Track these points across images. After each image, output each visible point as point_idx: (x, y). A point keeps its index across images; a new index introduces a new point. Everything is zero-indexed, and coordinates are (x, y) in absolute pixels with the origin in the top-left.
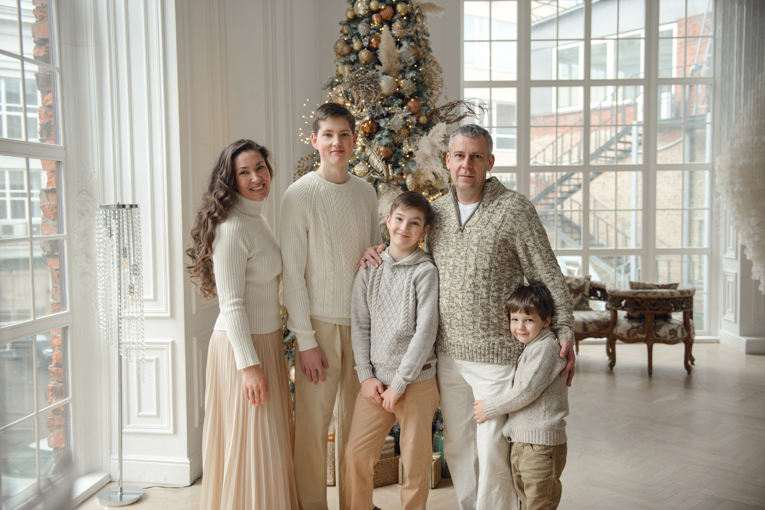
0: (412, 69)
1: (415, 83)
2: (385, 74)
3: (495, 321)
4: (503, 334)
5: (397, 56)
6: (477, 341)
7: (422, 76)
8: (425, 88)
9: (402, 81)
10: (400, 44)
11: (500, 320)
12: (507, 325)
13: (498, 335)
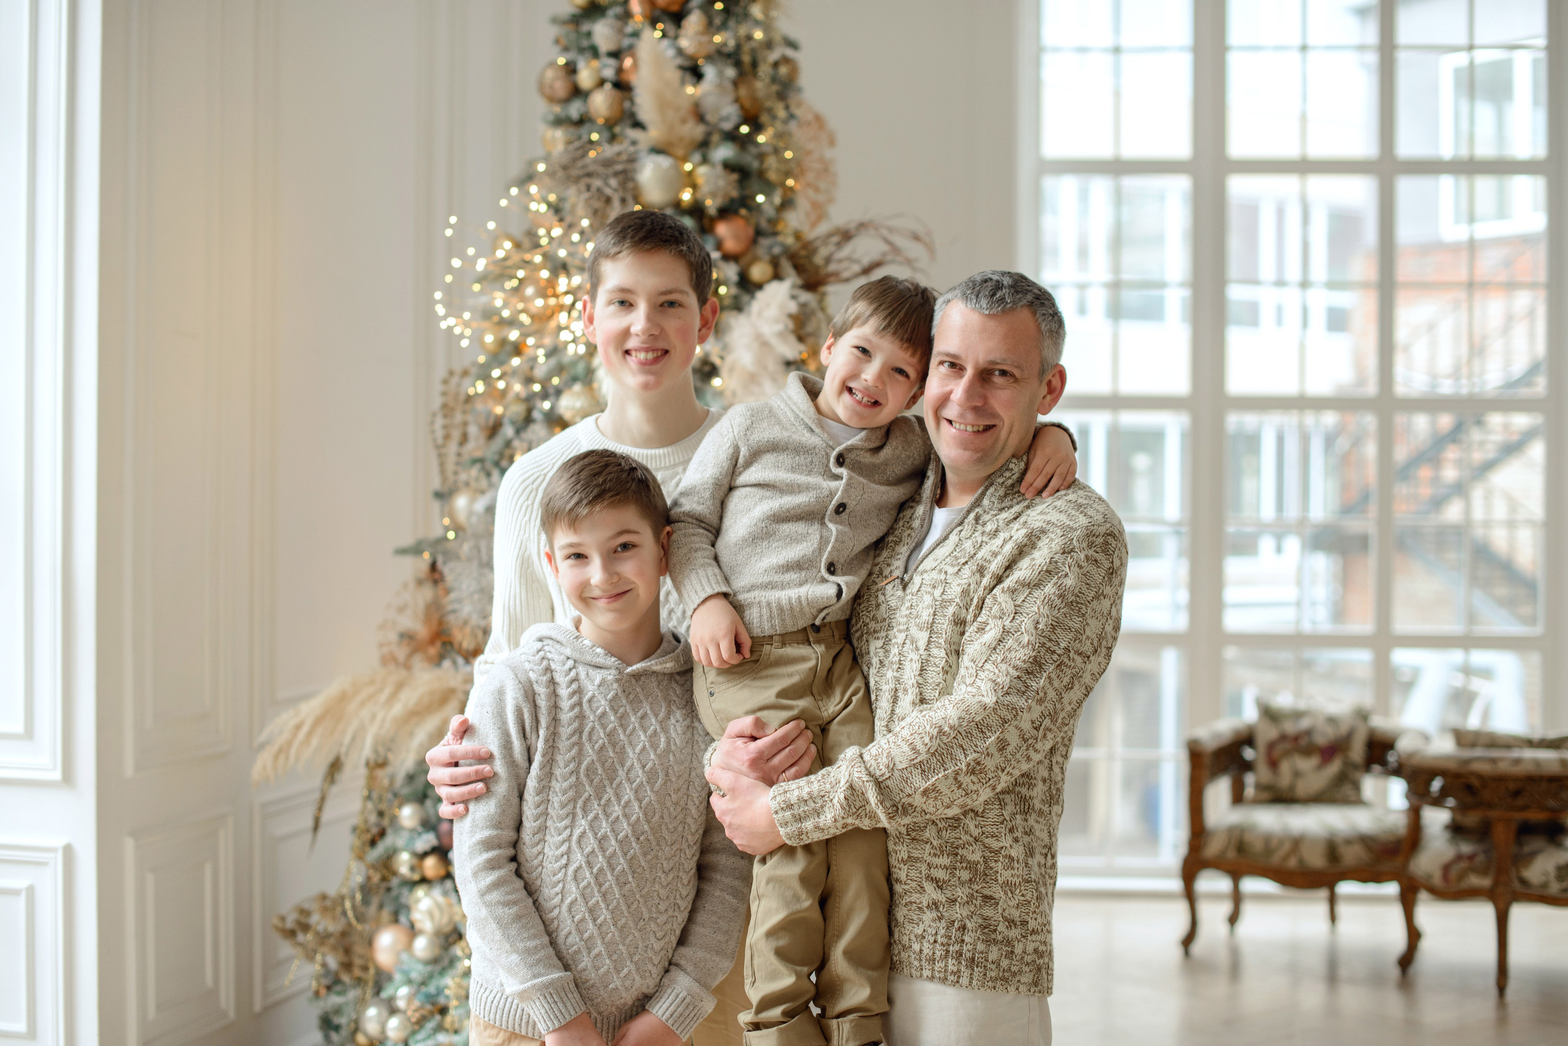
0: (732, 136)
1: (735, 177)
2: (657, 150)
3: (975, 855)
4: (997, 896)
5: (686, 105)
6: (915, 917)
7: (761, 157)
8: (768, 188)
9: (703, 170)
10: (696, 73)
11: (990, 852)
12: (1013, 868)
13: (979, 901)
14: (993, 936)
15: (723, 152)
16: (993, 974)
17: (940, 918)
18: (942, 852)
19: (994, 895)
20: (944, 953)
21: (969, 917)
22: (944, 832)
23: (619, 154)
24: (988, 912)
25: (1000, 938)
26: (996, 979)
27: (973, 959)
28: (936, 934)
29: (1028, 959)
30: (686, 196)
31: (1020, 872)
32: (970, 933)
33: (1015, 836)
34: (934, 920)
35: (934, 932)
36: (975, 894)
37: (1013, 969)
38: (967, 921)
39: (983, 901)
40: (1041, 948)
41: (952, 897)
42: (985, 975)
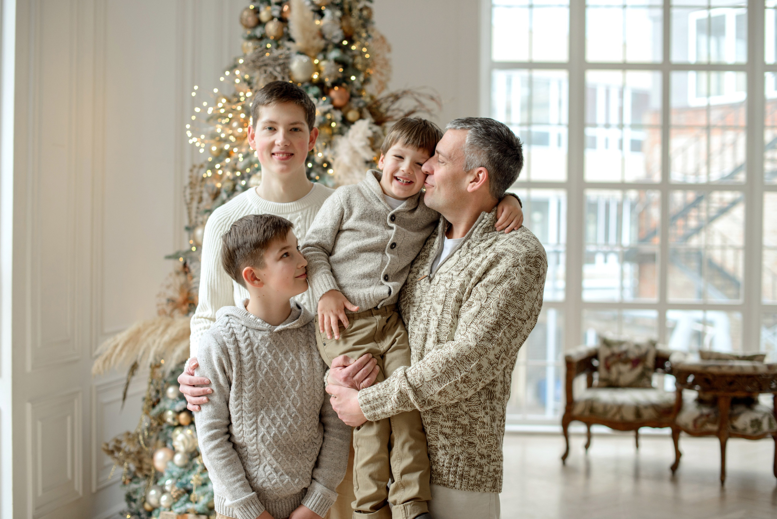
0: (339, 46)
1: (341, 67)
2: (301, 53)
4: (475, 442)
5: (316, 30)
7: (354, 57)
8: (357, 72)
9: (323, 63)
10: (320, 14)
11: (473, 420)
12: (484, 428)
13: (466, 445)
14: (473, 463)
15: (334, 54)
16: (472, 483)
17: (446, 454)
18: (448, 419)
19: (474, 442)
20: (447, 472)
21: (462, 453)
22: (450, 409)
23: (281, 54)
24: (471, 450)
25: (476, 464)
26: (474, 485)
27: (462, 475)
28: (444, 462)
29: (490, 474)
30: (315, 76)
31: (488, 430)
32: (461, 462)
33: (486, 411)
34: (443, 455)
35: (443, 461)
36: (465, 441)
37: (483, 480)
38: (460, 455)
39: (469, 445)
40: (497, 469)
41: (453, 443)
42: (468, 483)
